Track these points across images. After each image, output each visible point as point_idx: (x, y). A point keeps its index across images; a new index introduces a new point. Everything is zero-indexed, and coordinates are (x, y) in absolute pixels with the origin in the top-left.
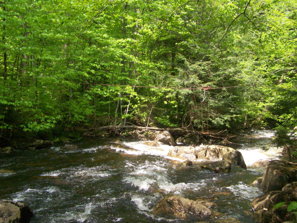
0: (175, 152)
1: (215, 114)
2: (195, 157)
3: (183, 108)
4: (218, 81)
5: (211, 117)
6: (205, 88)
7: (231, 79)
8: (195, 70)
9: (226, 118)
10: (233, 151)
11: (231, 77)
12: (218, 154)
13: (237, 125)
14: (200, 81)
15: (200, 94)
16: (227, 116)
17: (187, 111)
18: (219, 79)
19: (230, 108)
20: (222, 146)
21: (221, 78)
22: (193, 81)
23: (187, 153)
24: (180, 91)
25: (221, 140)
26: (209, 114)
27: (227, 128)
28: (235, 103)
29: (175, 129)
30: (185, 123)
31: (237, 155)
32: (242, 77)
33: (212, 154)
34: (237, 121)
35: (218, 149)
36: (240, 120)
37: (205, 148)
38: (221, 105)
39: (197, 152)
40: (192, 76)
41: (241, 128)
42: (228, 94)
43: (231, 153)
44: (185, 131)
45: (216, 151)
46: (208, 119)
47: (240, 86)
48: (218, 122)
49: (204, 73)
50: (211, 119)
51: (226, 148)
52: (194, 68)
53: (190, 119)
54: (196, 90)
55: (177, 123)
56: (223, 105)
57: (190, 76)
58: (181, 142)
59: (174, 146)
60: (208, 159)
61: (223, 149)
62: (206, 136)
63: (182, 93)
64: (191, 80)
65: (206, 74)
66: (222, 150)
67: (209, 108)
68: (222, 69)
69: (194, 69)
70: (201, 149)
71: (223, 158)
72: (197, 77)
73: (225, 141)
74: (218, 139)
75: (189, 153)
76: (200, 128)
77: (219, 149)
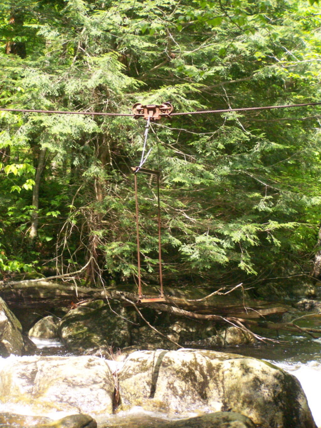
0: (24, 381)
1: (193, 220)
2: (108, 401)
3: (59, 193)
4: (208, 80)
5: (176, 232)
6: (149, 109)
7: (260, 73)
8: (109, 36)
9: (237, 236)
10: (264, 372)
11: (258, 65)
12: (205, 384)
13: (286, 265)
14: (129, 81)
15: (131, 134)
16: (244, 228)
17: (78, 205)
18: (211, 72)
19: (257, 194)
20: (219, 354)
21: (218, 68)
22: (101, 81)
23: (74, 385)
24: (47, 121)
25: (221, 326)
26: (168, 217)
27: (241, 275)
28: (276, 172)
29: (25, 283)
30: (67, 256)
31: (284, 388)
32: (306, 67)
33: (180, 385)
34: (286, 250)
35: (205, 364)
36: (298, 241)
37: (148, 364)
38: (218, 181)
39: (116, 379)
40: (96, 59)
41: (303, 278)
42: (246, 135)
43: (256, 379)
44: (69, 291)
45: (197, 373)
46: (165, 241)
47: (297, 101)
48: (204, 253)
49: (149, 49)
50: (176, 242)
51: (237, 362)
52: (105, 26)
53: (87, 241)
54: (113, 117)
55: (35, 258)
56: (228, 182)
57: (88, 58)
58: (52, 338)
59: (23, 353)
60: (163, 407)
61: (226, 365)
62: (156, 313)
63: (55, 130)
64: (95, 77)
65: (154, 49)
66: (218, 368)
67: (167, 194)
68: (224, 32)
69: (108, 31)
70: (134, 365)
71: (225, 404)
72: (120, 66)
73: (234, 333)
74: (206, 323)
75: (82, 386)
76: (132, 280)
77: (210, 366)
